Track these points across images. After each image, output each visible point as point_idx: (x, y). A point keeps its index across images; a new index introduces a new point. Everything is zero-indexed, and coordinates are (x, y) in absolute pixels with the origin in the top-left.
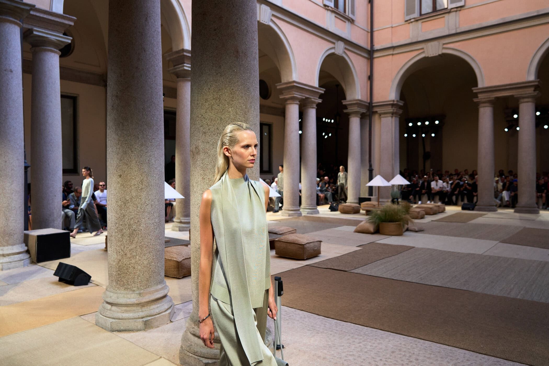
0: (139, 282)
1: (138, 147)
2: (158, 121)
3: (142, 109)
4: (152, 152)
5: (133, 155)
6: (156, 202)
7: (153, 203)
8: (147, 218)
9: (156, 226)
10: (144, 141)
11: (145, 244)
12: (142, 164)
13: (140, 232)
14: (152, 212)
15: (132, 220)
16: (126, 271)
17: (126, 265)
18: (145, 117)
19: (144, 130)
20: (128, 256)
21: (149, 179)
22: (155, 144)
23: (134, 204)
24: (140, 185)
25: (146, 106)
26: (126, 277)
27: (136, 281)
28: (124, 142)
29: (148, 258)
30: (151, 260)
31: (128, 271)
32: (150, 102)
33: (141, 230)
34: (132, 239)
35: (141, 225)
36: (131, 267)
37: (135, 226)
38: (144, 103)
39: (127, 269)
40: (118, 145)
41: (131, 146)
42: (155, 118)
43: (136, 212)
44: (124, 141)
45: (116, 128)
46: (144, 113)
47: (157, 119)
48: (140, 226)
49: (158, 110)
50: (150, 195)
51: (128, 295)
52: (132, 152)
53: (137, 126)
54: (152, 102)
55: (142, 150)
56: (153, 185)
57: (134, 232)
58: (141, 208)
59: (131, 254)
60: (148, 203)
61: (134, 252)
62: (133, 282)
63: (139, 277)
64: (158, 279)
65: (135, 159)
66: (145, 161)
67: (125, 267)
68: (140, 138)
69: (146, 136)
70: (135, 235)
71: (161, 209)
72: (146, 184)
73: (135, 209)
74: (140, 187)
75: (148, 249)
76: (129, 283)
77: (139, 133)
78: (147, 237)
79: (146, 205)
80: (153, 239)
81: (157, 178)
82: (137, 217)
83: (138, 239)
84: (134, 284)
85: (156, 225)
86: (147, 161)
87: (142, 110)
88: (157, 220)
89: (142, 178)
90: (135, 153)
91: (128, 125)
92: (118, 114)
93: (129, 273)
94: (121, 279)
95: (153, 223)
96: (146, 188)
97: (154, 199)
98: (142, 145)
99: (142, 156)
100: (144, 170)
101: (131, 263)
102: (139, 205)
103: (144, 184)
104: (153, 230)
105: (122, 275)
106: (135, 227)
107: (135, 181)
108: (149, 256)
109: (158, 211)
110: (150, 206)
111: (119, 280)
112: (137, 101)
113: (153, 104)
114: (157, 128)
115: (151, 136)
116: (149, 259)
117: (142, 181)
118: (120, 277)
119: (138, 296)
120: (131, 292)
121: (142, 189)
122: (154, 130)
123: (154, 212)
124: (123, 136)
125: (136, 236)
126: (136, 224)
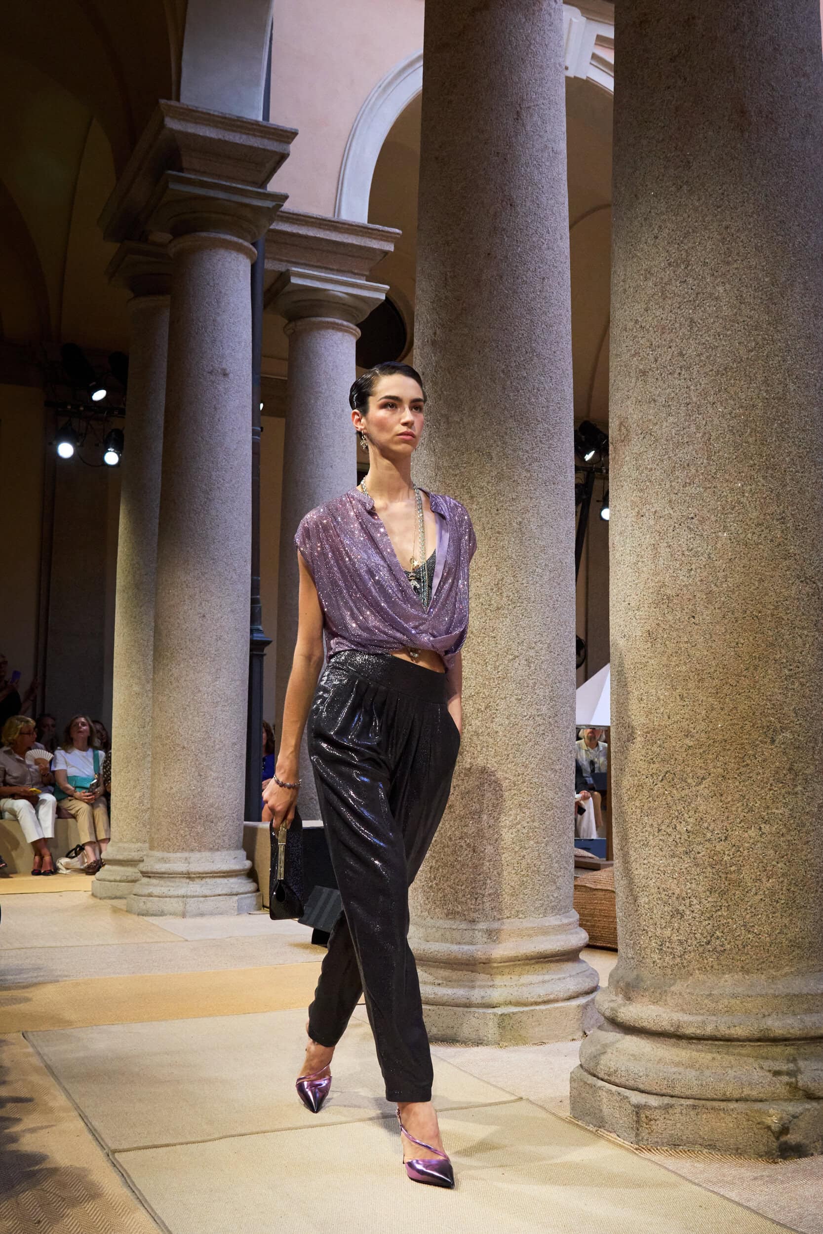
0: (490, 895)
1: (488, 482)
2: (551, 408)
3: (503, 371)
4: (531, 498)
5: (475, 507)
6: (544, 652)
7: (532, 653)
8: (513, 699)
9: (543, 728)
10: (507, 464)
11: (506, 778)
12: (499, 533)
13: (491, 740)
14: (531, 682)
15: (471, 702)
16: (451, 858)
17: (450, 839)
18: (511, 394)
19: (506, 433)
20: (457, 812)
21: (520, 579)
22: (540, 475)
23: (475, 653)
24: (495, 596)
25: (513, 364)
26: (452, 877)
27: (479, 891)
28: (451, 470)
29: (518, 824)
30: (525, 831)
31: (456, 860)
32: (527, 352)
33: (497, 732)
34: (469, 760)
35: (496, 720)
36: (465, 847)
37: (477, 721)
38: (506, 356)
39: (454, 852)
40: (435, 482)
41: (469, 479)
42: (542, 400)
43: (480, 679)
44: (450, 467)
45: (430, 435)
46: (508, 383)
47: (548, 401)
48: (492, 722)
49: (551, 374)
50: (524, 628)
51: (454, 932)
52: (472, 497)
53: (487, 423)
54: (533, 351)
55: (499, 493)
56: (533, 599)
57: (475, 738)
58: (496, 668)
59: (465, 807)
60: (516, 654)
61: (476, 800)
62: (471, 893)
63: (489, 881)
64: (548, 896)
65: (479, 518)
66: (510, 524)
67: (448, 847)
68: (493, 455)
69: (514, 451)
70: (479, 748)
71: (559, 678)
72: (511, 594)
73: (479, 668)
74: (493, 602)
75: (514, 795)
76: (460, 895)
77: (492, 441)
78: (514, 757)
79: (511, 657)
80: (532, 766)
81: (546, 578)
82: (484, 693)
83: (487, 760)
84: (473, 902)
85: (543, 724)
86: (514, 524)
87: (502, 375)
88: (544, 709)
89: (499, 576)
90: (481, 500)
91: (462, 420)
92: (436, 392)
93: (458, 867)
94: (436, 884)
95: (532, 717)
96: (510, 607)
97: (535, 643)
98: (500, 477)
99: (500, 512)
100: (505, 552)
101: (466, 833)
102: (489, 657)
103: (505, 595)
104: (531, 736)
105: (441, 870)
106: (479, 724)
107: (478, 584)
108: (518, 818)
109: (550, 681)
110: (523, 662)
111: (431, 886)
112: (487, 350)
113: (535, 359)
114: (549, 430)
115: (527, 452)
116: (519, 826)
117: (498, 586)
118: (435, 879)
119: (485, 940)
120: (463, 926)
121: (498, 609)
122: (538, 433)
123: (535, 683)
124: (449, 455)
125: (480, 752)
126: (480, 715)
